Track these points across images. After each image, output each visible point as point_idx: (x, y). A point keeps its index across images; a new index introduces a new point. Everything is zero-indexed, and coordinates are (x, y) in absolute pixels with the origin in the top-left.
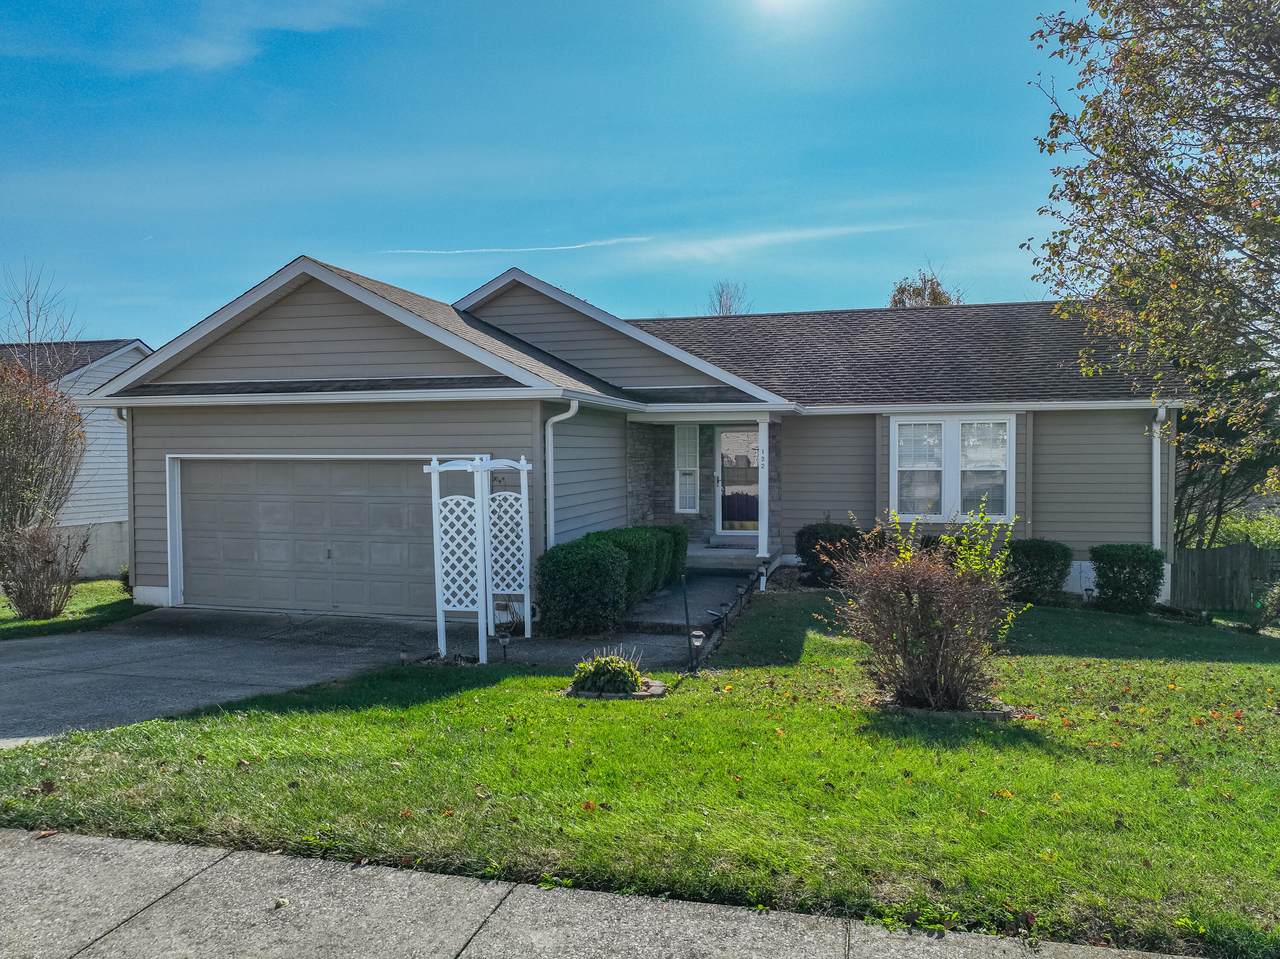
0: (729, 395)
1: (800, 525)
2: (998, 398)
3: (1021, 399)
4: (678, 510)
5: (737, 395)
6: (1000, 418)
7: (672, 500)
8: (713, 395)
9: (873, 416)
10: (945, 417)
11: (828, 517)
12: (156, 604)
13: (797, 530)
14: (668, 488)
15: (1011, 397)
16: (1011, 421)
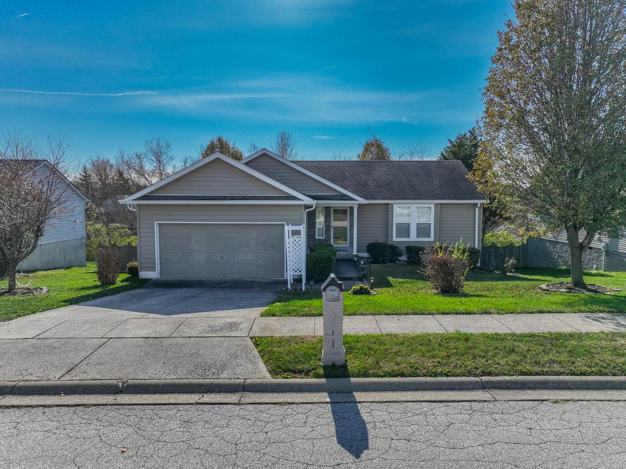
0: (345, 198)
1: (368, 243)
2: (428, 199)
3: (436, 199)
4: (317, 237)
5: (347, 198)
6: (429, 206)
7: (315, 234)
8: (339, 198)
9: (387, 204)
10: (411, 205)
11: (377, 240)
12: (150, 278)
13: (367, 245)
14: (313, 230)
15: (432, 199)
16: (433, 206)
